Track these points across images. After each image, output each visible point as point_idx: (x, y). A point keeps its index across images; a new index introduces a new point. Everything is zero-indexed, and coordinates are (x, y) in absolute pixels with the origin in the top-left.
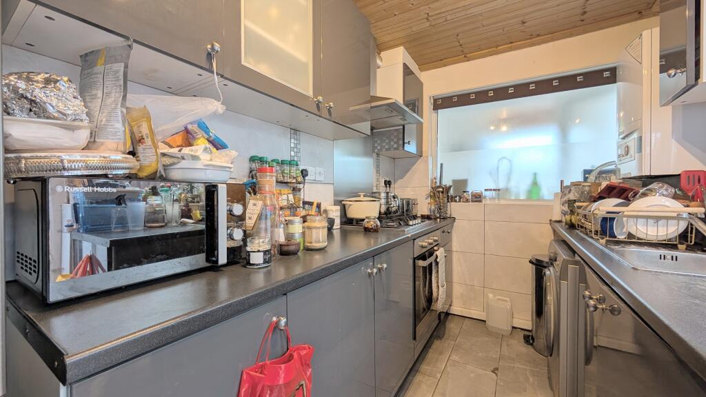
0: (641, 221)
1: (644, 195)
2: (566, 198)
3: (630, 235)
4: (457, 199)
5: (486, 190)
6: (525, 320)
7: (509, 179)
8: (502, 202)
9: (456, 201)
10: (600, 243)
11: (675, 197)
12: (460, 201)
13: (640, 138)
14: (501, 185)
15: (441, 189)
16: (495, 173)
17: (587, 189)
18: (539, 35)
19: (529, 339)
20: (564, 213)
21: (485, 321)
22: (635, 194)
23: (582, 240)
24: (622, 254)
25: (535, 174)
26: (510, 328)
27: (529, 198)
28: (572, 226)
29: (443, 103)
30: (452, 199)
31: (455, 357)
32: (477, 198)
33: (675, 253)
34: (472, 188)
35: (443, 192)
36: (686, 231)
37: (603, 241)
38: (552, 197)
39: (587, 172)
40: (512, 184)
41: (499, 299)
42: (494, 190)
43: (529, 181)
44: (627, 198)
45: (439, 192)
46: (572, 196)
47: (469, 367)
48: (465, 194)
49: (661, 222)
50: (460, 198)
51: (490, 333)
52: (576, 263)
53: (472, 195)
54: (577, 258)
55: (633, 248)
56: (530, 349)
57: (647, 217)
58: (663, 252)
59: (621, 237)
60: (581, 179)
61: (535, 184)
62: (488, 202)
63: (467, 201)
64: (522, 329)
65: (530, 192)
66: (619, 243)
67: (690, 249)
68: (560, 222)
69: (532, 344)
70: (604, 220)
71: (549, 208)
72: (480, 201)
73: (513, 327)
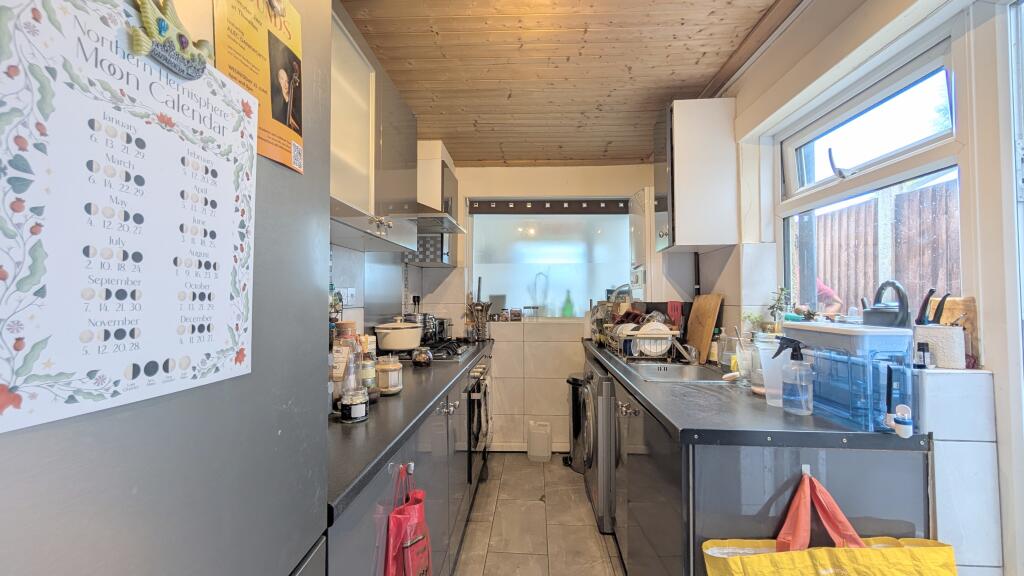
0: (647, 342)
1: (648, 321)
2: (595, 318)
3: (641, 353)
4: (496, 317)
5: (525, 308)
6: (563, 444)
7: (545, 296)
8: (540, 320)
9: (494, 320)
10: (623, 361)
11: (665, 322)
12: (498, 320)
13: (645, 272)
14: (539, 303)
15: (480, 308)
16: (532, 289)
17: (610, 309)
18: (571, 159)
19: (567, 460)
20: (594, 332)
21: (526, 452)
22: (644, 319)
23: (610, 358)
24: (636, 369)
25: (568, 292)
26: (550, 454)
27: (563, 317)
28: (601, 345)
29: (480, 207)
30: (492, 318)
31: (503, 496)
32: (517, 316)
33: (666, 365)
34: (511, 305)
35: (481, 311)
36: (671, 348)
37: (625, 359)
38: (582, 315)
39: (610, 292)
40: (549, 301)
41: (540, 425)
42: (533, 308)
43: (563, 298)
44: (638, 323)
45: (478, 310)
46: (600, 315)
47: (519, 502)
48: (504, 312)
49: (659, 342)
50: (499, 316)
51: (532, 464)
52: (609, 380)
53: (512, 314)
54: (609, 375)
55: (643, 364)
56: (569, 470)
57: (651, 339)
58: (659, 365)
59: (636, 355)
60: (605, 299)
61: (568, 302)
62: (527, 320)
63: (507, 320)
64: (560, 453)
65: (564, 309)
66: (634, 360)
67: (673, 361)
68: (590, 340)
69: (570, 466)
70: (626, 341)
71: (581, 325)
72: (520, 320)
73: (553, 453)
